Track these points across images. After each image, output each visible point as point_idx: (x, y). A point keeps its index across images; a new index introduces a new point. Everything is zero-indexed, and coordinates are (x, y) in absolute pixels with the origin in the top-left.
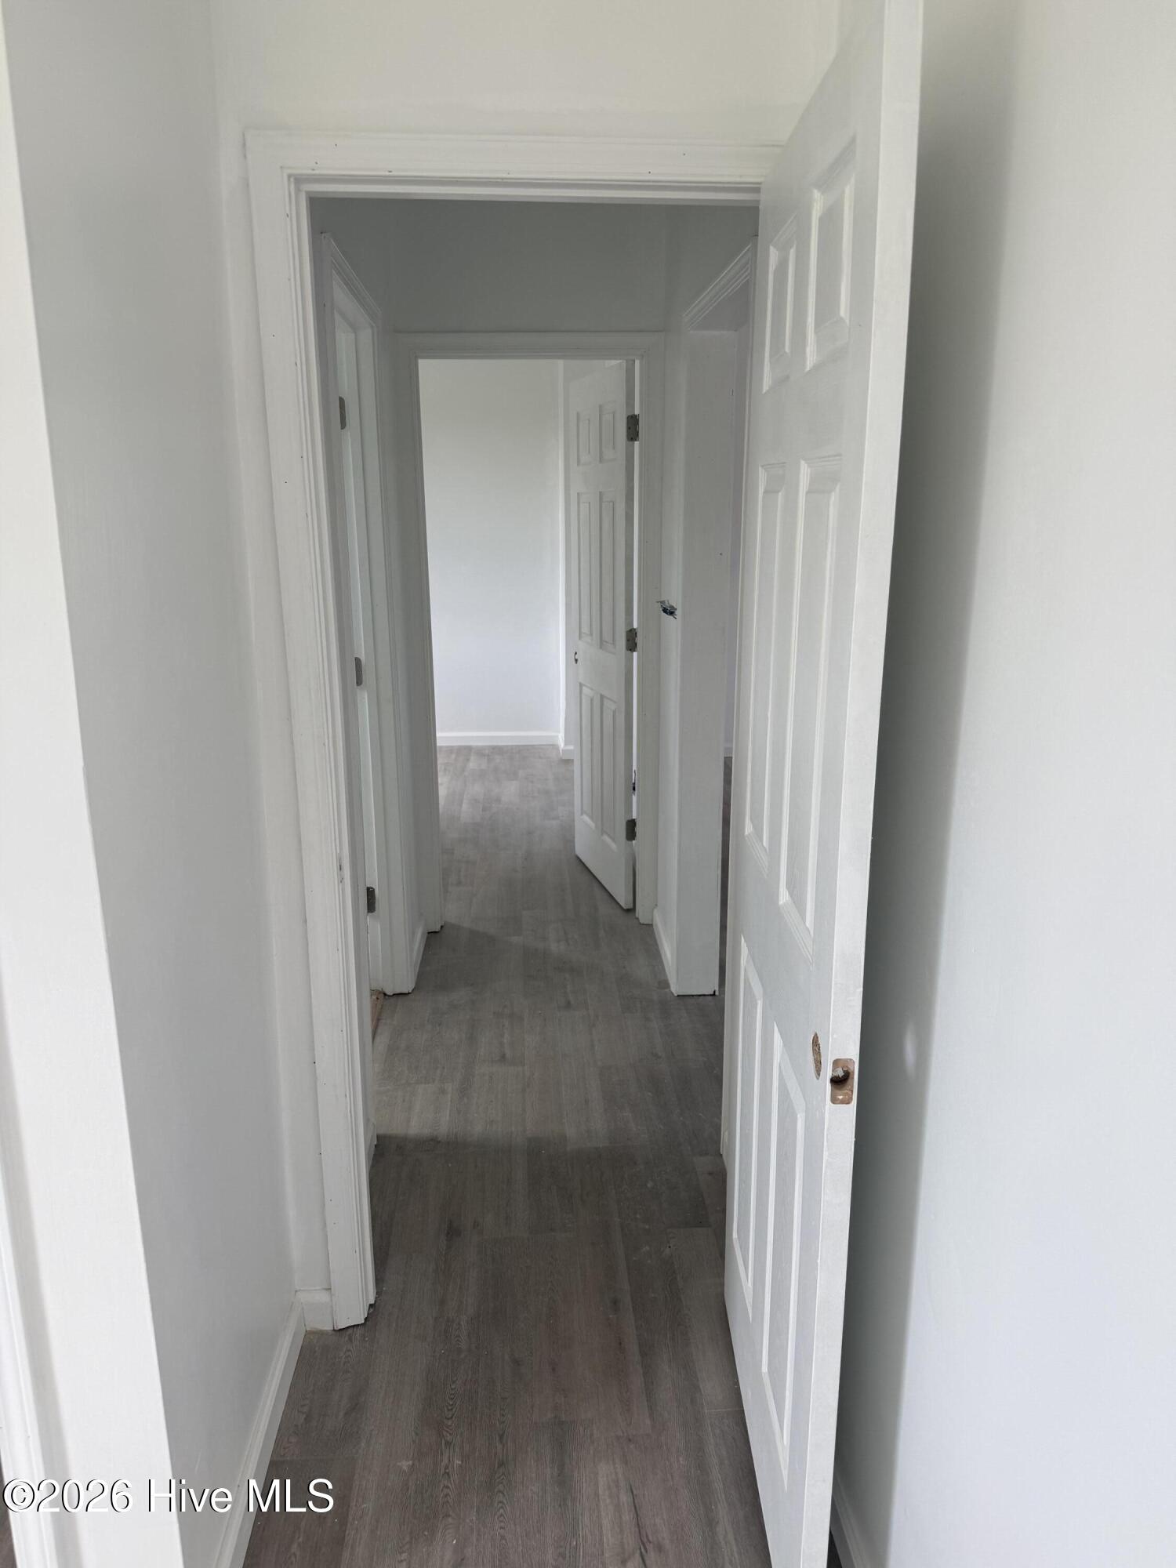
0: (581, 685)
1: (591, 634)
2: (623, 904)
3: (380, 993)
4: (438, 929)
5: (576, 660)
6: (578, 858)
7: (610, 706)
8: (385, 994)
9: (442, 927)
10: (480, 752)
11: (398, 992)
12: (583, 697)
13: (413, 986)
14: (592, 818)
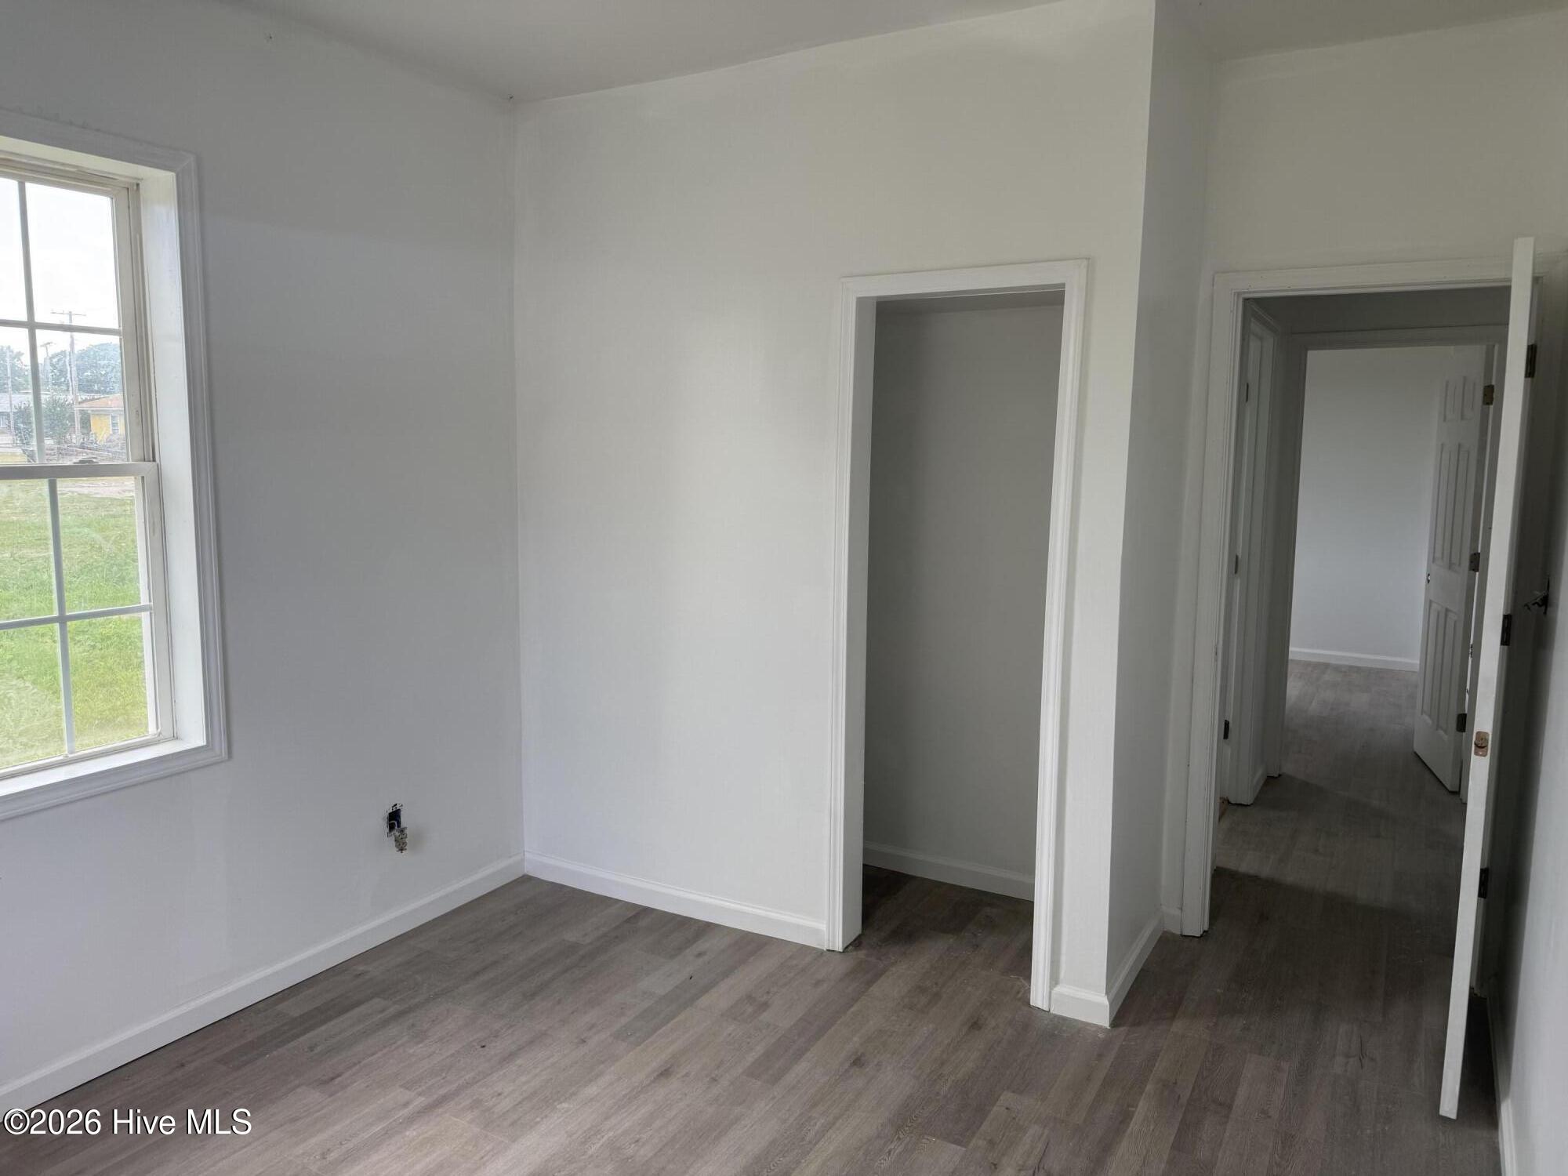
0: (1431, 602)
1: (1442, 558)
2: (1448, 787)
3: (1225, 799)
4: (1276, 775)
5: (1428, 581)
6: (1415, 753)
7: (1452, 617)
8: (1229, 802)
9: (1280, 775)
10: (1337, 669)
11: (1238, 802)
12: (1432, 611)
13: (1252, 802)
14: (1430, 716)
